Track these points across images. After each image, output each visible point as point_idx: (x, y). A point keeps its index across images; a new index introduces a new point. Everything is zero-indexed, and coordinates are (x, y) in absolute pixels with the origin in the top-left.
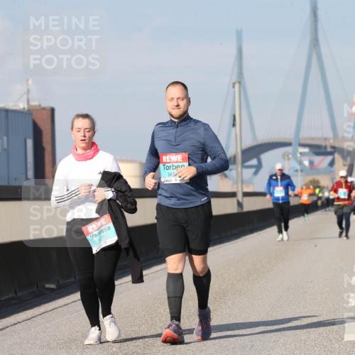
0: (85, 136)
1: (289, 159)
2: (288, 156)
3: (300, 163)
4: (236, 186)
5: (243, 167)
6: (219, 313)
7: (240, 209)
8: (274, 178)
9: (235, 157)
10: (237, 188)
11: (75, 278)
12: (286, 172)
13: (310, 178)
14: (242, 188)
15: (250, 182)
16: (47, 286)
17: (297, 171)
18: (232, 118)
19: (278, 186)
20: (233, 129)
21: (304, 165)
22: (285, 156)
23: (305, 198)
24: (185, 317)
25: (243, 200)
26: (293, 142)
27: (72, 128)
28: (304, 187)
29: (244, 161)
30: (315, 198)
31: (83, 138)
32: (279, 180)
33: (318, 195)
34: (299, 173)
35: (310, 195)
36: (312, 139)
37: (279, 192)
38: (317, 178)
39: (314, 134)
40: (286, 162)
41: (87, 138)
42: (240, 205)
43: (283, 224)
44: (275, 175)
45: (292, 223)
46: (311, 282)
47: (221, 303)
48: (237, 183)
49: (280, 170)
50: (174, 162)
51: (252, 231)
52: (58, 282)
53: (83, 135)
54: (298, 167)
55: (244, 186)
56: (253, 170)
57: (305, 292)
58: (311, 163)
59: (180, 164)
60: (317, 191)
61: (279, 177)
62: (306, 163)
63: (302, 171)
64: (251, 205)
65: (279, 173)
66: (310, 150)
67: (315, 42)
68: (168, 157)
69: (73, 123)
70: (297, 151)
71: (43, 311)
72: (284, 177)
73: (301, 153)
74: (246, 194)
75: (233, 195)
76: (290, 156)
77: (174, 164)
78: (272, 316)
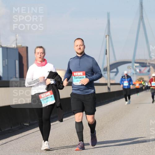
0: (41, 56)
1: (130, 69)
2: (130, 67)
3: (135, 70)
4: (107, 81)
5: (111, 72)
6: (100, 136)
7: (109, 91)
8: (124, 77)
9: (107, 68)
10: (108, 81)
11: (37, 121)
12: (129, 75)
13: (140, 77)
14: (110, 82)
15: (113, 79)
16: (25, 124)
17: (134, 74)
18: (105, 51)
19: (125, 81)
20: (106, 56)
21: (137, 71)
22: (129, 68)
23: (137, 85)
24: (85, 138)
25: (110, 87)
26: (132, 61)
27: (35, 53)
28: (137, 80)
29: (111, 69)
30: (141, 86)
31: (40, 57)
32: (126, 78)
33: (143, 85)
34: (135, 75)
35: (140, 84)
36: (140, 60)
37: (126, 84)
38: (143, 77)
39: (141, 58)
40: (129, 70)
41: (42, 57)
42: (109, 89)
43: (128, 97)
44: (124, 76)
45: (132, 96)
46: (140, 122)
47: (101, 131)
48: (108, 80)
49: (126, 74)
50: (79, 75)
51: (114, 100)
52: (30, 122)
53: (40, 55)
54: (134, 72)
55: (111, 80)
56: (114, 74)
57: (138, 127)
58: (140, 70)
59: (82, 76)
60: (143, 83)
61: (126, 77)
62: (138, 70)
63: (136, 74)
64: (114, 89)
65: (126, 75)
66: (140, 65)
67: (142, 18)
68: (76, 73)
69: (35, 50)
70: (134, 65)
71: (23, 135)
72: (128, 77)
73: (135, 66)
74: (112, 84)
75: (106, 84)
76: (131, 67)
77: (79, 76)
78: (123, 137)
